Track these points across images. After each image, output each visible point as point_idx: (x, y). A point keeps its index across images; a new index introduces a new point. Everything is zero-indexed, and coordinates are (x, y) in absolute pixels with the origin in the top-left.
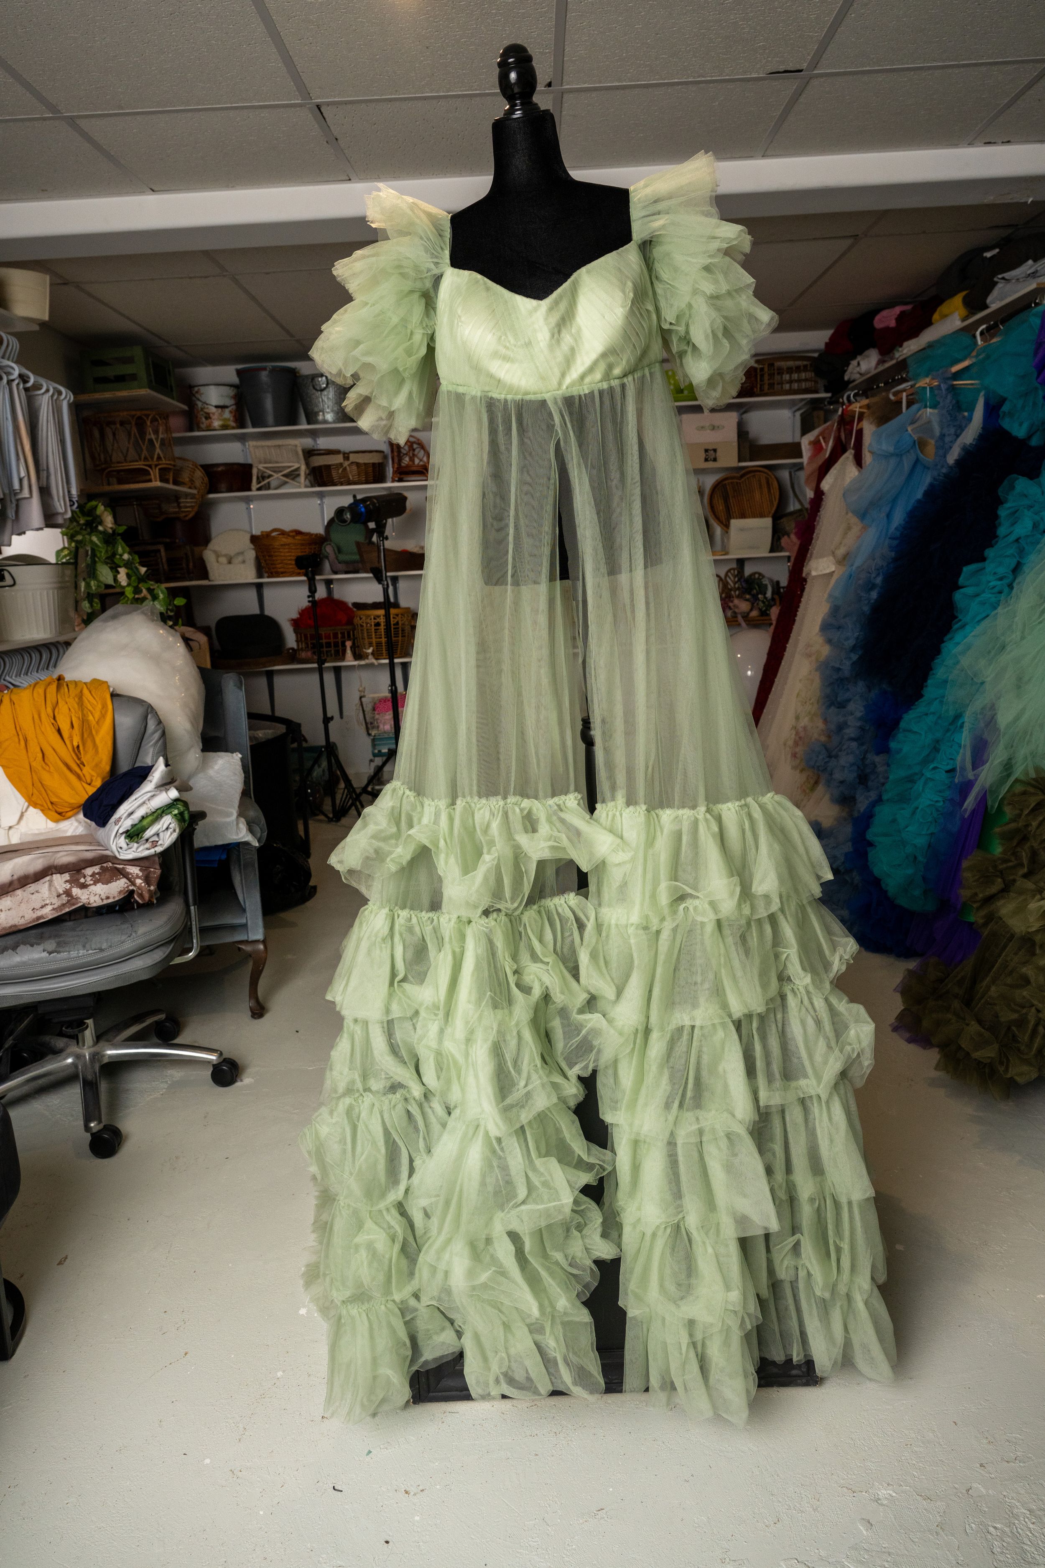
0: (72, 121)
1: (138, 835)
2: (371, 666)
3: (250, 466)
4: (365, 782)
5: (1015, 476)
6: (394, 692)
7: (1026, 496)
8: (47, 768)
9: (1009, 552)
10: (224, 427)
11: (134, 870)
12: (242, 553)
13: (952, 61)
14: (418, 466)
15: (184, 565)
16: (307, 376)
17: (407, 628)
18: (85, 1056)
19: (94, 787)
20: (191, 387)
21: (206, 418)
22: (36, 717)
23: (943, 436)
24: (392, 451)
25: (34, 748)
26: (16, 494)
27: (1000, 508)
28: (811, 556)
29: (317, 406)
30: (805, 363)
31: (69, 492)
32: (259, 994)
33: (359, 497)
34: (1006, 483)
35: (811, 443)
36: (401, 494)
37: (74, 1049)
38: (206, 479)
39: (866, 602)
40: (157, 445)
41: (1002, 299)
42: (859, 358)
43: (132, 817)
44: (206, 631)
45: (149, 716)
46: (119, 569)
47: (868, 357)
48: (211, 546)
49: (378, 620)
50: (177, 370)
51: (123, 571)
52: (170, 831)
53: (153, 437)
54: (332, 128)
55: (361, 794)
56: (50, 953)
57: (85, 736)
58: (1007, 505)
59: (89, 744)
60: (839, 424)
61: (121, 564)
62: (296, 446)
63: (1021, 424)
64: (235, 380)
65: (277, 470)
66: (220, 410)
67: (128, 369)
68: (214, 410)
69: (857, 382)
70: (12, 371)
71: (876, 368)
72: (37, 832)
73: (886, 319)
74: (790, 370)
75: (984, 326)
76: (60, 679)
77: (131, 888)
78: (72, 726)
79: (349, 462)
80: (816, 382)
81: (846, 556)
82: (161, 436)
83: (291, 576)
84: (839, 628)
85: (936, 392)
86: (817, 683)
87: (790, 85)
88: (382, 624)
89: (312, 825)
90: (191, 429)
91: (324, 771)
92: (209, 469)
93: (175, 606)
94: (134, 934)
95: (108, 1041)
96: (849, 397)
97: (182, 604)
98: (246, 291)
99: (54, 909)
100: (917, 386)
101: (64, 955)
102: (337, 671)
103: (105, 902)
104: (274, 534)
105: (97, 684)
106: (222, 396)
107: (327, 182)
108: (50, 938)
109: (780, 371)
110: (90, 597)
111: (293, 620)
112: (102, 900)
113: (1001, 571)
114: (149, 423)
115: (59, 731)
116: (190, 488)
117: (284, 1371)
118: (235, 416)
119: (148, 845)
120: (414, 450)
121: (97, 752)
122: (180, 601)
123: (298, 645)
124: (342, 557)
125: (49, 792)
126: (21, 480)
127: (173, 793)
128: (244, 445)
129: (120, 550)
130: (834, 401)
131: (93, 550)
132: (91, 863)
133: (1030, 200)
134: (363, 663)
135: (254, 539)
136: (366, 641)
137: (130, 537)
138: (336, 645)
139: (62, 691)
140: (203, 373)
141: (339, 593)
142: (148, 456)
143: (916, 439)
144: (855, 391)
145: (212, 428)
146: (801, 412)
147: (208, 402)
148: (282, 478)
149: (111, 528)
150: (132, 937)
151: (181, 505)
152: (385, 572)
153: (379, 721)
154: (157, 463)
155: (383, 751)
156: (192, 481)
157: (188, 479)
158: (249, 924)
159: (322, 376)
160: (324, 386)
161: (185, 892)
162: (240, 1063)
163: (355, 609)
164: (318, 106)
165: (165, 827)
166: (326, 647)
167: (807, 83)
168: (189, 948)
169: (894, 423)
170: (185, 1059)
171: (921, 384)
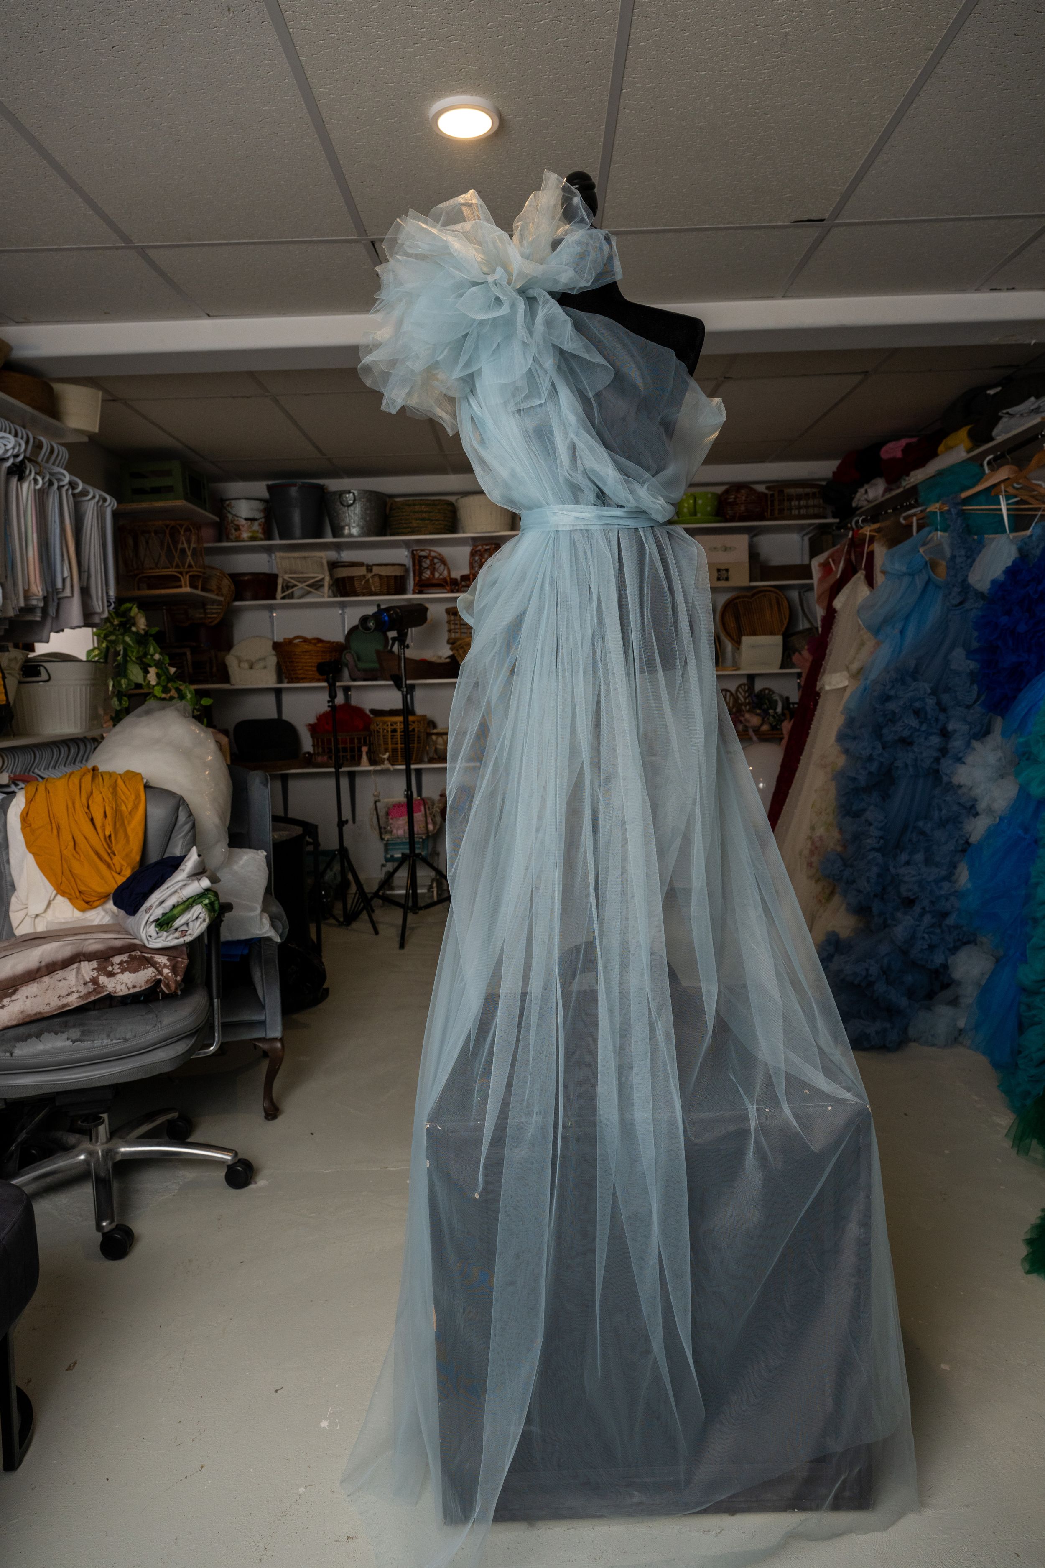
0: (142, 251)
1: (168, 924)
2: (387, 771)
3: (275, 576)
4: (375, 887)
6: (409, 797)
8: (77, 856)
10: (253, 539)
11: (162, 960)
12: (264, 659)
13: (964, 214)
14: (438, 579)
15: (208, 669)
16: (335, 493)
17: (423, 736)
18: (98, 1153)
19: (124, 876)
20: (223, 500)
21: (236, 530)
22: (70, 805)
23: (953, 557)
24: (414, 565)
25: (66, 836)
26: (58, 593)
28: (824, 672)
29: (343, 520)
30: (814, 490)
31: (107, 593)
32: (274, 1095)
33: (383, 607)
35: (821, 565)
36: (422, 605)
37: (87, 1145)
38: (233, 587)
39: (881, 713)
40: (189, 553)
41: (1007, 432)
42: (866, 486)
43: (164, 905)
44: (225, 732)
45: (181, 808)
46: (150, 669)
47: (875, 485)
48: (233, 652)
49: (395, 726)
50: (211, 485)
51: (153, 671)
52: (200, 921)
53: (186, 546)
55: (372, 898)
56: (74, 1042)
57: (118, 825)
59: (121, 834)
60: (850, 546)
61: (152, 664)
62: (321, 558)
64: (266, 495)
65: (302, 580)
66: (249, 522)
67: (167, 482)
68: (243, 522)
69: (864, 509)
70: (63, 478)
71: (883, 495)
72: (63, 921)
73: (893, 450)
74: (799, 497)
75: (991, 457)
76: (94, 769)
77: (159, 977)
78: (105, 816)
79: (372, 574)
80: (824, 508)
81: (860, 670)
82: (193, 545)
83: (310, 682)
84: (855, 738)
85: (947, 516)
86: (833, 792)
87: (813, 232)
88: (399, 731)
89: (324, 928)
90: (220, 541)
91: (335, 874)
92: (235, 578)
93: (201, 705)
95: (121, 1137)
96: (857, 522)
97: (209, 704)
98: (284, 411)
99: (80, 997)
100: (928, 510)
101: (88, 1044)
103: (132, 991)
104: (296, 641)
105: (131, 776)
106: (252, 509)
108: (74, 1026)
109: (790, 498)
110: (120, 695)
111: (310, 725)
112: (129, 989)
114: (182, 532)
115: (92, 820)
116: (217, 595)
117: (306, 1487)
118: (263, 529)
119: (177, 934)
120: (435, 564)
121: (128, 841)
122: (206, 702)
123: (314, 750)
124: (361, 665)
125: (78, 881)
126: (64, 580)
127: (205, 883)
128: (270, 555)
129: (152, 650)
130: (839, 527)
131: (125, 650)
132: (119, 951)
133: (1033, 342)
134: (378, 768)
135: (276, 646)
136: (383, 747)
137: (159, 638)
138: (352, 750)
139: (97, 781)
140: (235, 488)
141: (356, 699)
142: (180, 564)
143: (927, 559)
144: (864, 517)
145: (241, 539)
146: (810, 536)
147: (238, 515)
148: (306, 588)
149: (144, 629)
150: (157, 1027)
151: (208, 611)
152: (404, 679)
153: (392, 826)
154: (188, 570)
155: (396, 856)
156: (219, 588)
157: (215, 587)
158: (268, 1020)
159: (349, 492)
160: (351, 502)
161: (208, 985)
162: (255, 1165)
163: (371, 716)
164: (372, 242)
165: (196, 917)
166: (343, 752)
167: (829, 231)
168: (211, 1042)
169: (906, 545)
170: (200, 1158)
171: (931, 509)
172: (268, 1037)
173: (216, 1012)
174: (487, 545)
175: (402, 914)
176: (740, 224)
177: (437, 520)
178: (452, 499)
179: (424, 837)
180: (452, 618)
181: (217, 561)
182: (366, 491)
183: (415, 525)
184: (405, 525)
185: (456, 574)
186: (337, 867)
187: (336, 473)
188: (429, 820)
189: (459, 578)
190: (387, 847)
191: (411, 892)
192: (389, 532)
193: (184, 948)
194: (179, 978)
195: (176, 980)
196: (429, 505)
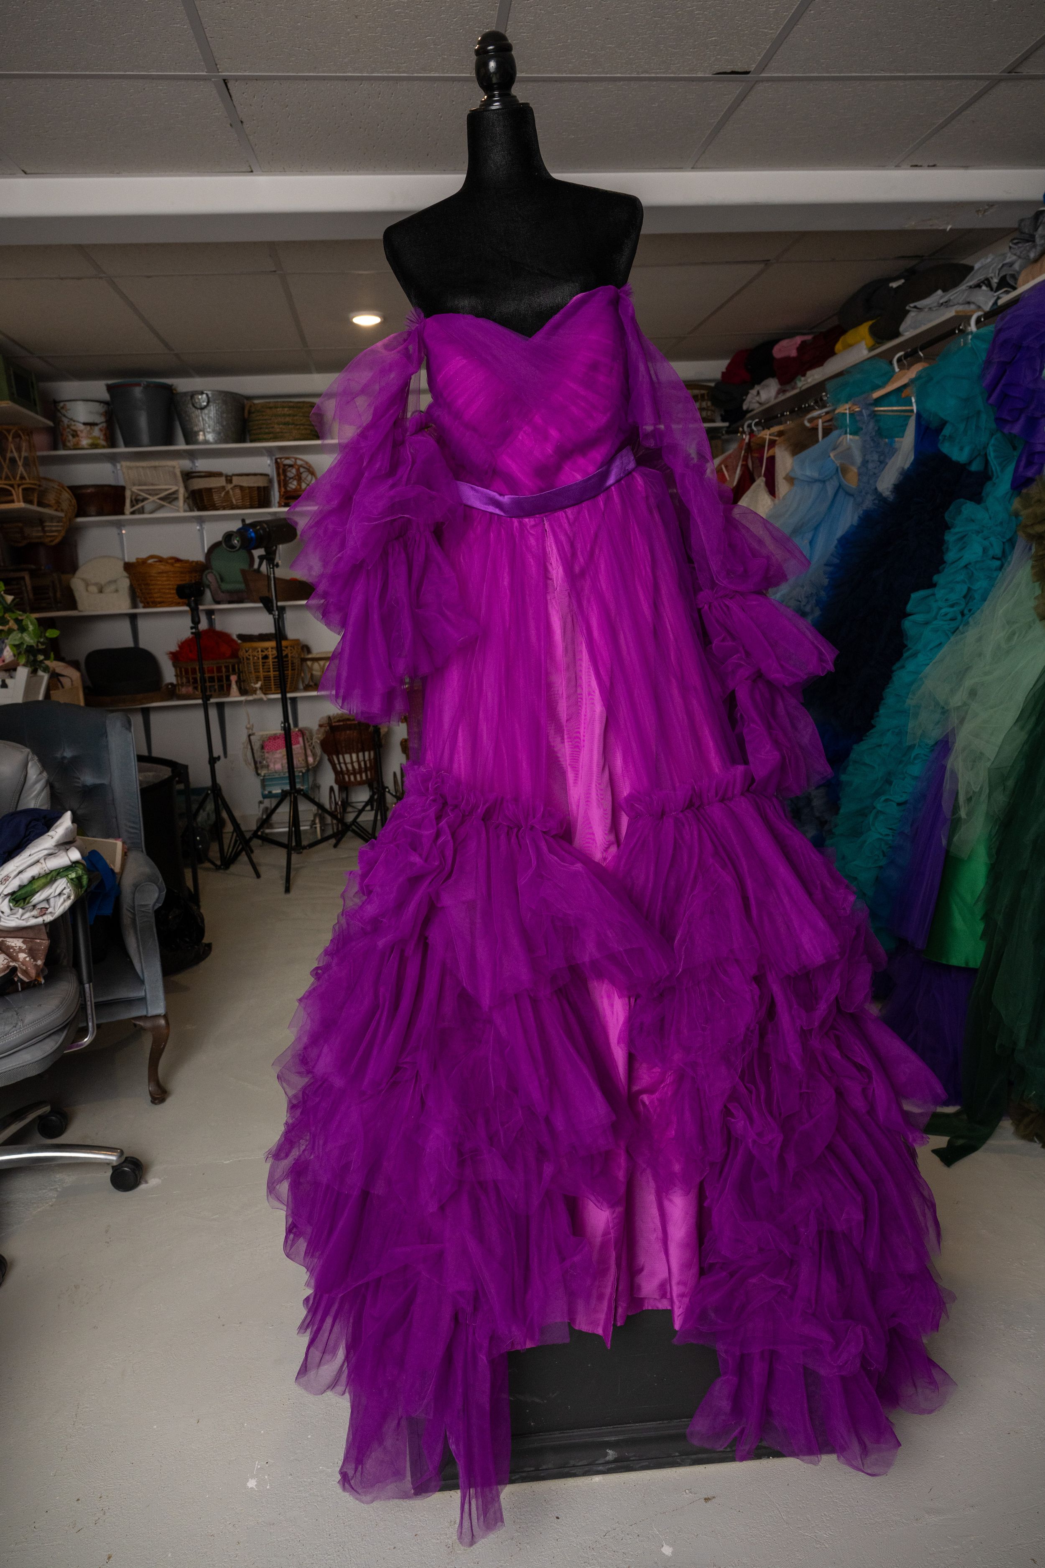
1: (25, 900)
2: (261, 700)
3: (123, 488)
4: (253, 826)
5: (962, 500)
6: (287, 730)
7: (973, 521)
9: (960, 577)
10: (94, 446)
12: (115, 581)
15: (51, 594)
16: (185, 394)
17: (297, 661)
20: (56, 402)
21: (73, 436)
23: (865, 462)
24: (278, 475)
27: (947, 533)
29: (197, 425)
30: (703, 392)
32: (160, 1076)
33: (248, 522)
34: (952, 508)
36: (289, 519)
38: (74, 501)
40: (20, 463)
41: (915, 328)
42: (757, 388)
44: (75, 664)
45: (30, 764)
47: (767, 386)
48: (79, 574)
49: (266, 652)
50: (41, 384)
52: (64, 897)
53: (16, 455)
54: (238, 108)
55: (251, 839)
58: (952, 530)
60: (746, 451)
62: (174, 467)
63: (961, 449)
64: (106, 396)
65: (153, 493)
66: (88, 428)
68: (82, 427)
69: (755, 412)
71: (776, 397)
73: (787, 349)
75: (901, 353)
77: (14, 964)
79: (232, 486)
80: (713, 411)
82: (24, 454)
83: (169, 605)
85: (858, 418)
87: (734, 88)
88: (271, 657)
89: (201, 874)
90: (55, 448)
91: (208, 814)
92: (76, 491)
93: (47, 638)
96: (750, 426)
97: (55, 636)
98: (123, 296)
102: (220, 706)
104: (150, 561)
106: (91, 412)
107: (225, 172)
111: (171, 653)
113: (953, 597)
114: (10, 439)
116: (56, 510)
118: (105, 435)
120: (301, 473)
122: (52, 633)
123: (177, 680)
124: (225, 586)
127: (75, 856)
128: (115, 466)
130: (731, 431)
133: (949, 227)
134: (250, 698)
135: (128, 567)
136: (253, 675)
138: (220, 679)
140: (68, 389)
141: (220, 624)
142: (10, 476)
143: (838, 465)
144: (757, 420)
145: (80, 446)
147: (75, 419)
148: (158, 501)
150: (18, 1027)
151: (47, 529)
152: (275, 602)
153: (269, 760)
154: (20, 482)
155: (274, 792)
156: (58, 503)
157: (54, 502)
158: (148, 996)
159: (202, 393)
160: (205, 404)
161: (76, 965)
162: (142, 1160)
163: (239, 641)
164: (224, 80)
165: (57, 893)
166: (210, 682)
167: (752, 88)
168: (84, 1032)
169: (813, 451)
170: (79, 1161)
171: (840, 410)
172: (149, 1015)
173: (88, 999)
175: (285, 856)
176: (657, 73)
177: (302, 425)
179: (304, 771)
181: (54, 471)
182: (221, 392)
183: (278, 430)
184: (267, 431)
186: (210, 806)
187: (184, 371)
188: (309, 752)
190: (264, 783)
191: (293, 829)
192: (248, 437)
193: (43, 927)
194: (39, 962)
195: (36, 965)
196: (293, 407)
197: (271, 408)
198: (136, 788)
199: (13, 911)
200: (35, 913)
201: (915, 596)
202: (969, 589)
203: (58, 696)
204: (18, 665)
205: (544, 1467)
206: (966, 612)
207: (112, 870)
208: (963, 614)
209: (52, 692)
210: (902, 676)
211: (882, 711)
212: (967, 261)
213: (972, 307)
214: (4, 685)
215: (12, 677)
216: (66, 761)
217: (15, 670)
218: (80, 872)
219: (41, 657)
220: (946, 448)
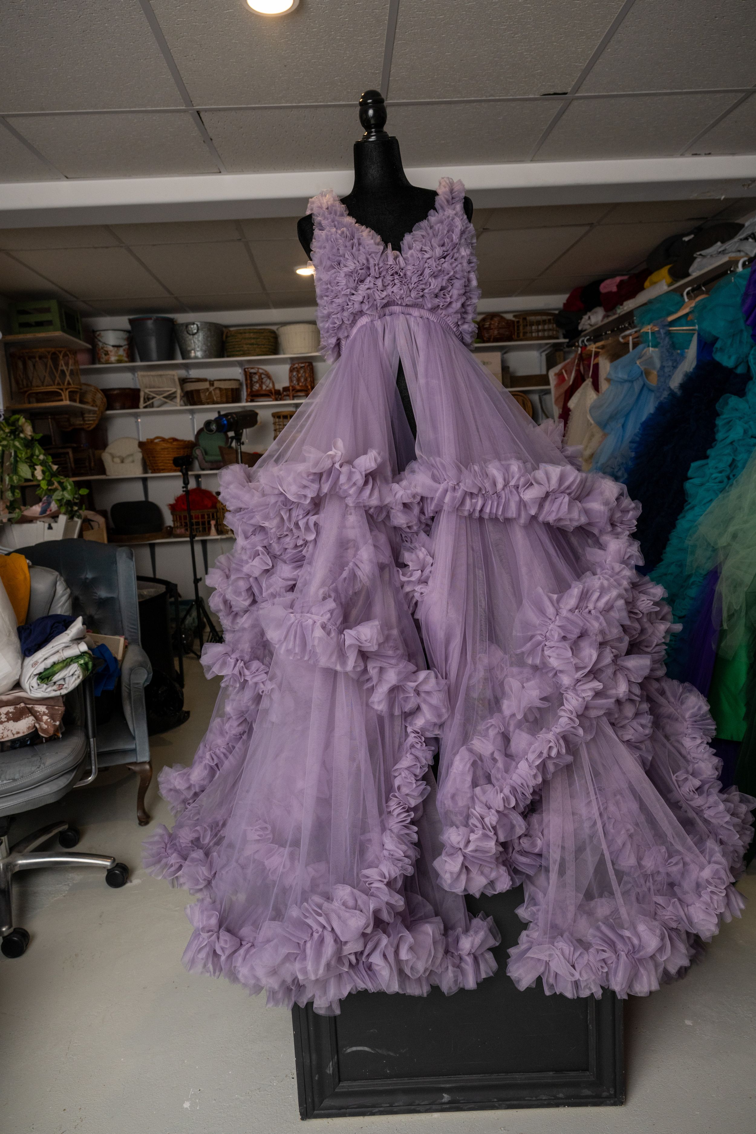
1: (48, 678)
3: (138, 391)
5: (728, 395)
7: (737, 410)
9: (727, 451)
10: (119, 361)
11: (41, 709)
12: (132, 455)
14: (265, 390)
15: (87, 464)
16: (182, 324)
20: (94, 332)
21: (106, 355)
23: (662, 367)
24: (246, 380)
27: (717, 419)
29: (190, 346)
30: (549, 317)
32: (146, 805)
33: (222, 413)
34: (721, 400)
35: (556, 374)
36: (253, 411)
38: (105, 400)
40: (68, 374)
41: (701, 269)
42: (589, 314)
43: (46, 662)
44: (103, 513)
45: (58, 583)
46: (36, 467)
47: (596, 313)
48: (108, 449)
50: (84, 320)
51: (39, 468)
52: (75, 677)
53: (65, 368)
54: (208, 131)
58: (721, 416)
60: (579, 360)
61: (38, 463)
62: (174, 375)
63: (730, 357)
64: (128, 327)
65: (159, 393)
66: (116, 349)
67: (46, 317)
68: (111, 348)
69: (588, 331)
71: (602, 321)
73: (609, 286)
74: (538, 323)
75: (689, 288)
77: (39, 723)
79: (214, 388)
80: (557, 331)
81: (592, 456)
82: (70, 367)
83: (169, 472)
85: (657, 335)
87: (557, 104)
89: (185, 661)
90: (93, 363)
91: (194, 619)
92: (107, 393)
93: (80, 495)
94: (42, 766)
95: (19, 852)
96: (583, 341)
97: (85, 493)
98: (138, 259)
102: (204, 543)
103: (16, 736)
104: (157, 441)
106: (117, 338)
107: (202, 173)
109: (532, 324)
110: (13, 488)
111: (170, 505)
112: (14, 734)
113: (721, 466)
114: (61, 357)
116: (93, 406)
118: (127, 353)
120: (262, 379)
123: (174, 524)
124: (208, 458)
128: (134, 374)
129: (37, 452)
130: (569, 345)
131: (15, 452)
132: (6, 704)
133: (723, 197)
134: (224, 537)
135: (141, 445)
137: (45, 442)
138: (203, 523)
140: (103, 322)
141: (205, 485)
142: (60, 382)
143: (642, 369)
144: (588, 337)
145: (110, 362)
146: (546, 352)
147: (107, 343)
148: (163, 399)
149: (30, 436)
150: (41, 768)
151: (86, 419)
154: (67, 387)
156: (94, 401)
157: (90, 400)
158: (138, 749)
159: (194, 324)
160: (195, 331)
161: (86, 725)
162: (129, 865)
163: (218, 497)
164: (198, 112)
165: (71, 674)
166: (196, 525)
167: (570, 103)
168: (89, 773)
169: (625, 359)
170: (85, 865)
171: (644, 330)
172: (138, 762)
173: (92, 749)
174: (302, 363)
177: (264, 345)
178: (274, 328)
180: (277, 420)
181: (93, 379)
182: (206, 323)
183: (246, 349)
184: (239, 349)
185: (279, 387)
186: (194, 614)
187: (183, 309)
189: (281, 389)
192: (226, 354)
193: (61, 698)
194: (58, 723)
195: (55, 725)
196: (256, 333)
197: (241, 333)
198: (136, 601)
199: (40, 686)
200: (55, 687)
201: (694, 465)
202: (734, 460)
203: (89, 536)
204: (60, 513)
205: (396, 1104)
206: (731, 476)
207: (115, 659)
208: (729, 478)
209: (84, 533)
210: (683, 523)
211: (668, 549)
212: (740, 221)
213: (742, 254)
214: (50, 528)
215: (56, 522)
216: (88, 581)
217: (58, 517)
218: (87, 659)
219: (76, 508)
220: (718, 357)
